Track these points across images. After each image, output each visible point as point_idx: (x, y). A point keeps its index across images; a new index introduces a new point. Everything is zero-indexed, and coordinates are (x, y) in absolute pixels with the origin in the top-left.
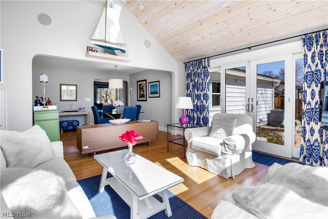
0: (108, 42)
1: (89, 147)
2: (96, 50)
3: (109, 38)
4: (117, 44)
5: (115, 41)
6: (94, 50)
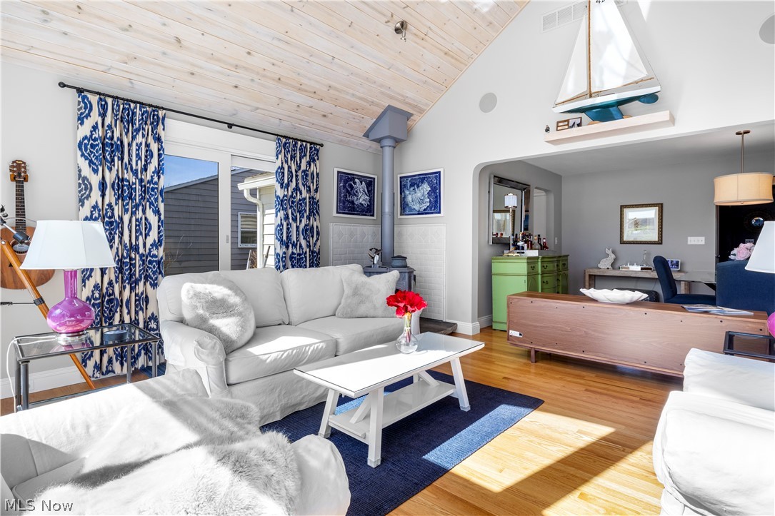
0: (600, 93)
1: (520, 334)
2: (578, 121)
3: (602, 82)
4: (625, 87)
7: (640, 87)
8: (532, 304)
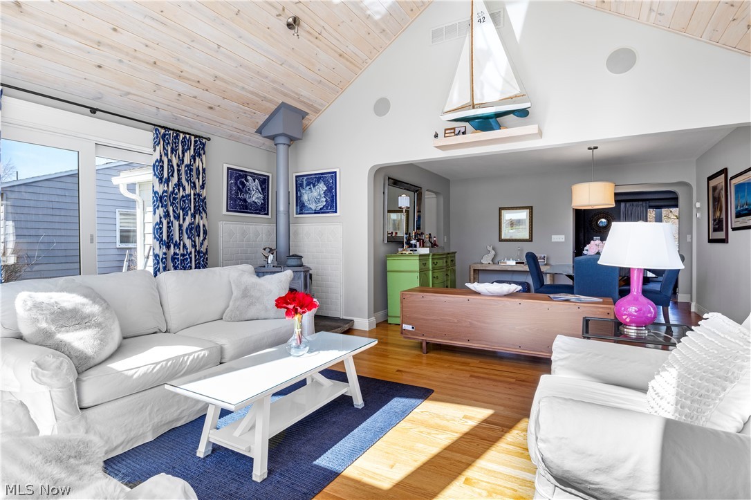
0: (481, 105)
1: (413, 328)
2: (463, 130)
3: (482, 95)
4: (503, 101)
5: (495, 97)
6: (457, 132)
7: (514, 103)
8: (423, 299)
